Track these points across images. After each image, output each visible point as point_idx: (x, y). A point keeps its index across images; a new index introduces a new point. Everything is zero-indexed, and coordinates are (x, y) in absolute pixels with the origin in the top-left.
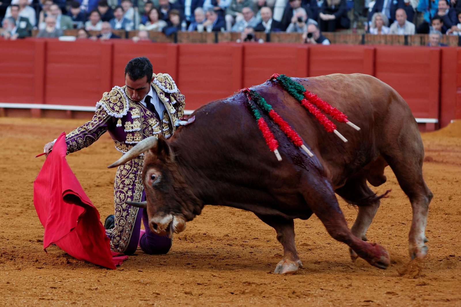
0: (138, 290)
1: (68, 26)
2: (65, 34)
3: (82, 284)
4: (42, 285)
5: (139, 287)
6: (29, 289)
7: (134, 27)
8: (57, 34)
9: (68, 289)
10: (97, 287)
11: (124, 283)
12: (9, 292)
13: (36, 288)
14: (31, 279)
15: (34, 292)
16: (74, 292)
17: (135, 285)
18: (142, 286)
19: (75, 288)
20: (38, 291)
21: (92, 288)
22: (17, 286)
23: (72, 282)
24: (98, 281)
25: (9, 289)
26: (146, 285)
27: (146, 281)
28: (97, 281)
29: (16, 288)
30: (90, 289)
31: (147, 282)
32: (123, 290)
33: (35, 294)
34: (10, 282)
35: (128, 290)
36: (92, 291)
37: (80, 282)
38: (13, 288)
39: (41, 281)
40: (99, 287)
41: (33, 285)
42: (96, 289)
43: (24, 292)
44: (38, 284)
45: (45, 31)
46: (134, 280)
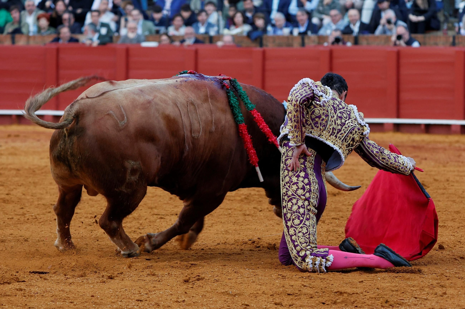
0: (227, 301)
1: (150, 31)
2: (147, 39)
3: (168, 296)
4: (128, 298)
5: (227, 298)
6: (114, 302)
7: (218, 32)
8: (139, 40)
9: (154, 301)
10: (184, 299)
11: (212, 295)
12: (94, 305)
13: (121, 301)
14: (116, 291)
15: (120, 305)
16: (160, 305)
17: (224, 296)
18: (230, 297)
19: (162, 301)
20: (123, 304)
21: (179, 300)
22: (102, 299)
23: (158, 294)
24: (186, 293)
25: (94, 302)
26: (235, 296)
27: (234, 292)
28: (184, 293)
29: (101, 301)
30: (177, 301)
31: (235, 293)
32: (211, 302)
33: (121, 307)
34: (94, 295)
35: (217, 301)
36: (179, 303)
37: (167, 294)
38: (98, 301)
39: (127, 294)
40: (186, 299)
41: (119, 298)
42: (184, 301)
43: (109, 305)
44: (123, 297)
45: (126, 37)
46: (223, 291)
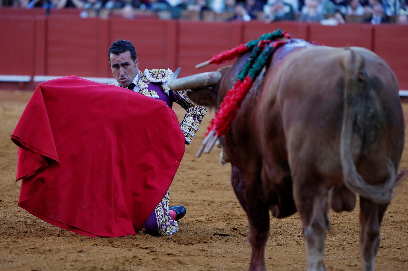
0: (397, 266)
3: (342, 260)
4: (303, 261)
5: (397, 264)
6: (290, 265)
8: (318, 19)
9: (328, 264)
10: (356, 263)
11: (383, 260)
12: (271, 267)
13: (297, 264)
14: (293, 255)
15: (296, 267)
16: (333, 268)
17: (394, 262)
18: (400, 263)
19: (335, 264)
20: (299, 266)
21: (352, 264)
22: (278, 261)
23: (332, 258)
24: (358, 258)
25: (271, 264)
26: (404, 262)
27: (404, 258)
28: (356, 257)
29: (278, 263)
30: (349, 266)
31: (405, 260)
32: (382, 267)
33: (296, 269)
34: (272, 257)
35: (387, 267)
36: (352, 268)
37: (340, 258)
38: (275, 263)
39: (302, 257)
40: (358, 264)
41: (294, 261)
42: (356, 265)
43: (285, 267)
44: (299, 259)
45: (307, 16)
46: (393, 257)
